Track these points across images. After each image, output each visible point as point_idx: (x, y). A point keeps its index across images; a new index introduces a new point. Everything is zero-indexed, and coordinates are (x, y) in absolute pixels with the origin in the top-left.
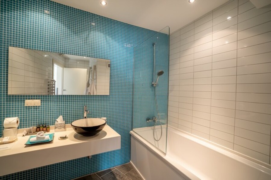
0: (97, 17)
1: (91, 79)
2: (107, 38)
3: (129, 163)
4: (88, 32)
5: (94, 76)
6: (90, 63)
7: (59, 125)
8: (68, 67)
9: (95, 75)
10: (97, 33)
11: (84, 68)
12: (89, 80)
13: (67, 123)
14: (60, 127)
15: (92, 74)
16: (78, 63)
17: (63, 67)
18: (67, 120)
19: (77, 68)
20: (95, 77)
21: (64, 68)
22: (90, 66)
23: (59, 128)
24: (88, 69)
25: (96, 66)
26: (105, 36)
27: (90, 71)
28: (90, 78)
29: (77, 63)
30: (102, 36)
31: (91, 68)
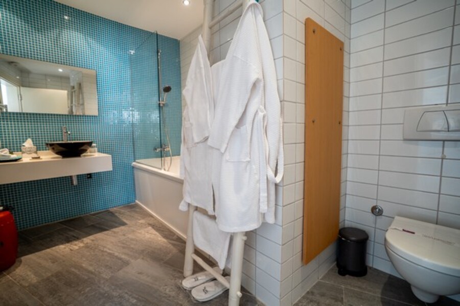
0: (70, 10)
1: (75, 105)
2: (89, 40)
3: (134, 203)
4: (58, 30)
5: (79, 100)
6: (71, 81)
7: (29, 150)
8: (29, 87)
9: (81, 98)
10: (72, 33)
11: (62, 89)
12: (72, 107)
13: (40, 150)
14: (29, 151)
15: (76, 97)
16: (49, 80)
17: (19, 86)
18: (40, 146)
19: (46, 88)
20: (81, 102)
21: (22, 88)
22: (72, 84)
23: (29, 153)
24: (68, 91)
25: (82, 84)
26: (85, 38)
27: (72, 92)
28: (74, 103)
29: (46, 80)
30: (80, 37)
31: (73, 87)
